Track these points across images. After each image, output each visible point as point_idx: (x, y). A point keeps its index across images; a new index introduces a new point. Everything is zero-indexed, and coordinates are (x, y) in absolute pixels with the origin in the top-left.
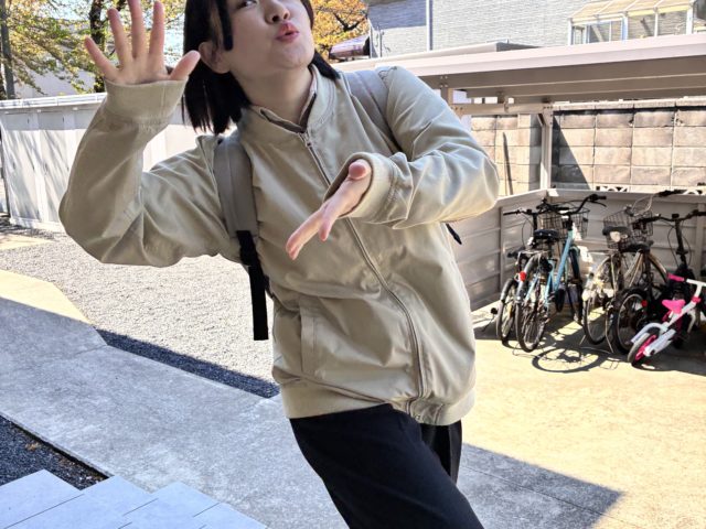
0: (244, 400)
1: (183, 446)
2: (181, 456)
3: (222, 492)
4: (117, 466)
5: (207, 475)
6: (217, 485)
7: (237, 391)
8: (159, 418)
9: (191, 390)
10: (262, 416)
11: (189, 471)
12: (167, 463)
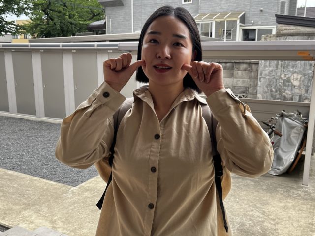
0: (64, 188)
1: (39, 210)
2: (39, 215)
3: (61, 229)
4: (10, 221)
5: (53, 222)
6: (58, 226)
7: (60, 184)
8: (26, 199)
9: (39, 185)
10: (73, 195)
11: (44, 221)
12: (33, 218)
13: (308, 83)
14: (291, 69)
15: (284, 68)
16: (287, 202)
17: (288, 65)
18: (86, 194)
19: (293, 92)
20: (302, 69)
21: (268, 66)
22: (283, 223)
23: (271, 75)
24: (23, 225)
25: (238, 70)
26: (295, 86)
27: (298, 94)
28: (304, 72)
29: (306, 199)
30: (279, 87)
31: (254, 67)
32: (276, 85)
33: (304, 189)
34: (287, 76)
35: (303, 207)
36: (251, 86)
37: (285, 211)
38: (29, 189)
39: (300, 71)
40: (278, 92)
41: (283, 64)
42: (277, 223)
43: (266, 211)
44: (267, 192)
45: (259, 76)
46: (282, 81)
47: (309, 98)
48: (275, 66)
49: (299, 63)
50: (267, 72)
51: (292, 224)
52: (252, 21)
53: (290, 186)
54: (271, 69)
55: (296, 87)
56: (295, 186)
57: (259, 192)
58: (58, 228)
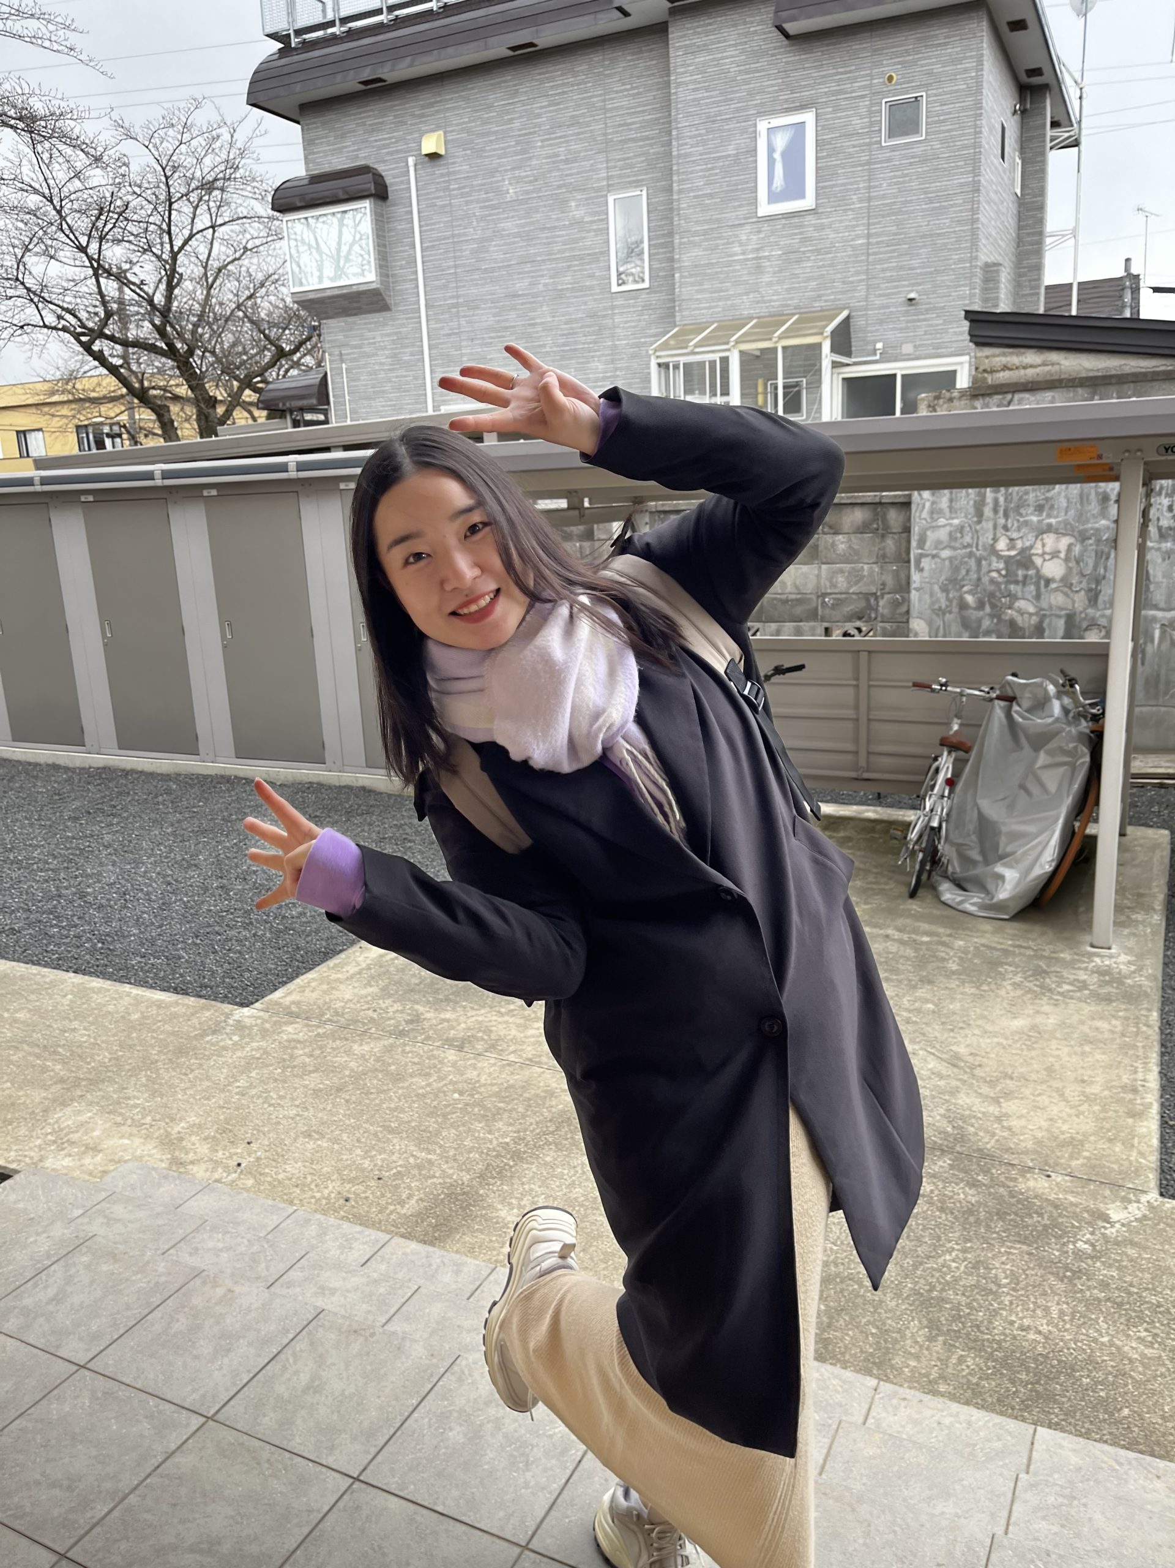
0: (207, 1014)
1: (119, 1103)
2: (119, 1119)
3: (203, 1166)
5: (169, 1143)
6: (191, 1156)
7: (191, 1001)
8: (64, 1062)
9: (111, 1008)
10: (242, 1037)
11: (138, 1141)
12: (96, 1133)
13: (1095, 567)
14: (1035, 519)
15: (1006, 516)
16: (1038, 1012)
17: (1022, 504)
18: (290, 1029)
19: (1044, 605)
20: (1072, 513)
21: (947, 511)
22: (1027, 1092)
23: (957, 545)
24: (59, 1162)
25: (836, 533)
26: (1048, 581)
27: (1061, 609)
28: (1081, 528)
29: (1108, 999)
30: (992, 588)
31: (894, 517)
32: (979, 579)
33: (1098, 960)
34: (1019, 544)
35: (1097, 1029)
36: (887, 590)
37: (1030, 1048)
38: (75, 1024)
39: (1066, 523)
40: (988, 609)
41: (1001, 500)
42: (1008, 1095)
43: (962, 1050)
44: (963, 982)
45: (914, 552)
46: (1001, 565)
47: (1103, 622)
48: (972, 510)
49: (1064, 494)
50: (943, 534)
51: (1062, 1095)
52: (879, 345)
53: (1046, 954)
54: (956, 522)
55: (1053, 586)
56: (1066, 956)
57: (930, 982)
58: (192, 1163)
